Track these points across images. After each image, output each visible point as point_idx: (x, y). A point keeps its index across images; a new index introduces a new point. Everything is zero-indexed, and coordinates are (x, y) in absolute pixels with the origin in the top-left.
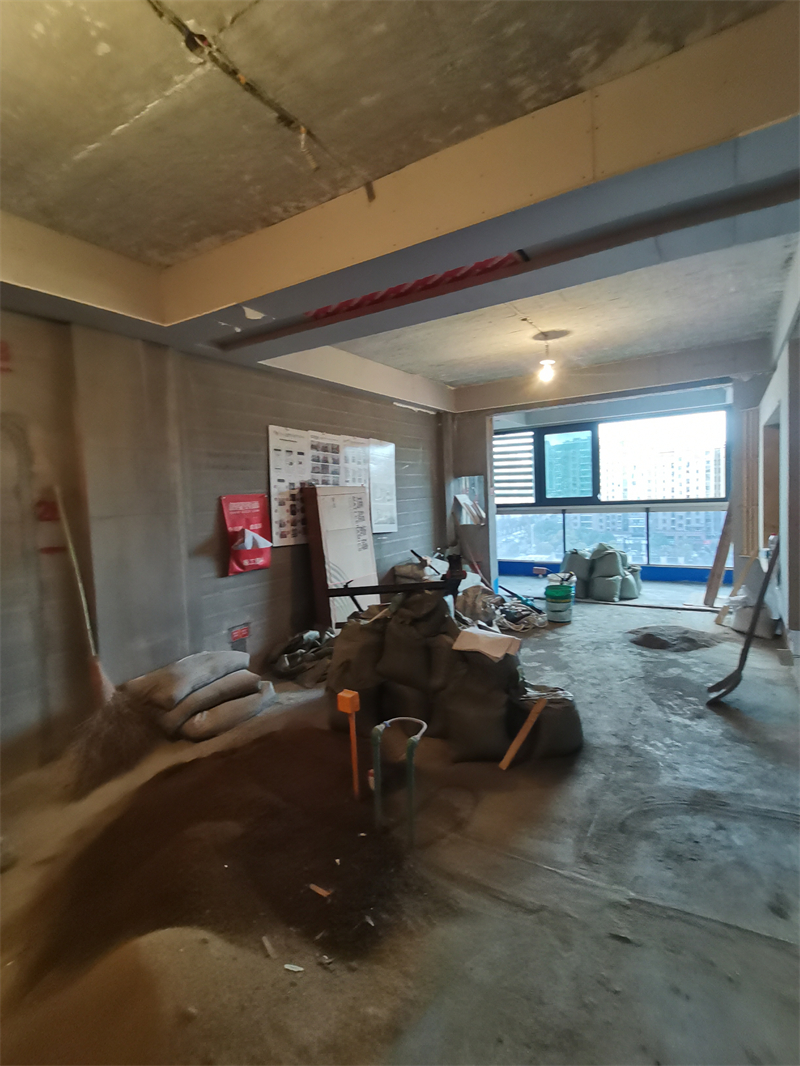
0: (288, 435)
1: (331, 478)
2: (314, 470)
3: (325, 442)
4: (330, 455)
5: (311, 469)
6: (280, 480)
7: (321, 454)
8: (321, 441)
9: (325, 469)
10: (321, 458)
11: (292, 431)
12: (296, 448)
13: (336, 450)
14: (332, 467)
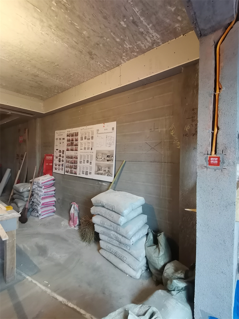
0: (60, 133)
1: (74, 147)
2: (68, 145)
3: (72, 132)
4: (74, 138)
5: (66, 145)
6: (57, 150)
7: (71, 138)
8: (70, 132)
9: (72, 144)
10: (71, 139)
11: (61, 131)
12: (62, 137)
13: (77, 134)
14: (75, 142)
